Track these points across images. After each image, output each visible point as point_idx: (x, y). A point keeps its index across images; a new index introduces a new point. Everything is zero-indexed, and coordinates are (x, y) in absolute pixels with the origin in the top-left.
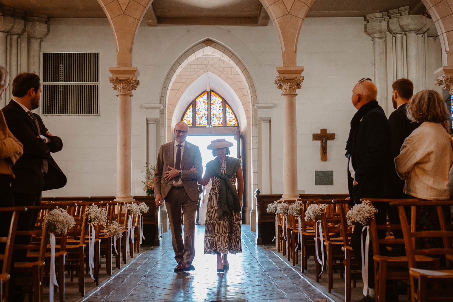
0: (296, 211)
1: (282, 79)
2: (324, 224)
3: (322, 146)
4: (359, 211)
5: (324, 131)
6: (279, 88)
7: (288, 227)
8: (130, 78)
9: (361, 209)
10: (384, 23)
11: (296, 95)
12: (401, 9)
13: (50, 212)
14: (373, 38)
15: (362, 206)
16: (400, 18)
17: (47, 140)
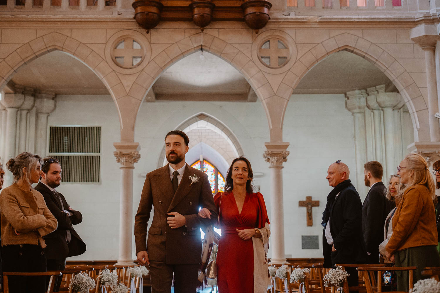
0: (282, 274)
1: (269, 153)
2: (306, 286)
3: (308, 212)
4: (334, 275)
5: (309, 198)
6: (267, 161)
7: (276, 289)
8: (133, 152)
9: (335, 273)
10: (363, 100)
11: (283, 167)
12: (377, 87)
13: (76, 276)
14: (353, 113)
15: (336, 271)
16: (377, 95)
17: (69, 214)
